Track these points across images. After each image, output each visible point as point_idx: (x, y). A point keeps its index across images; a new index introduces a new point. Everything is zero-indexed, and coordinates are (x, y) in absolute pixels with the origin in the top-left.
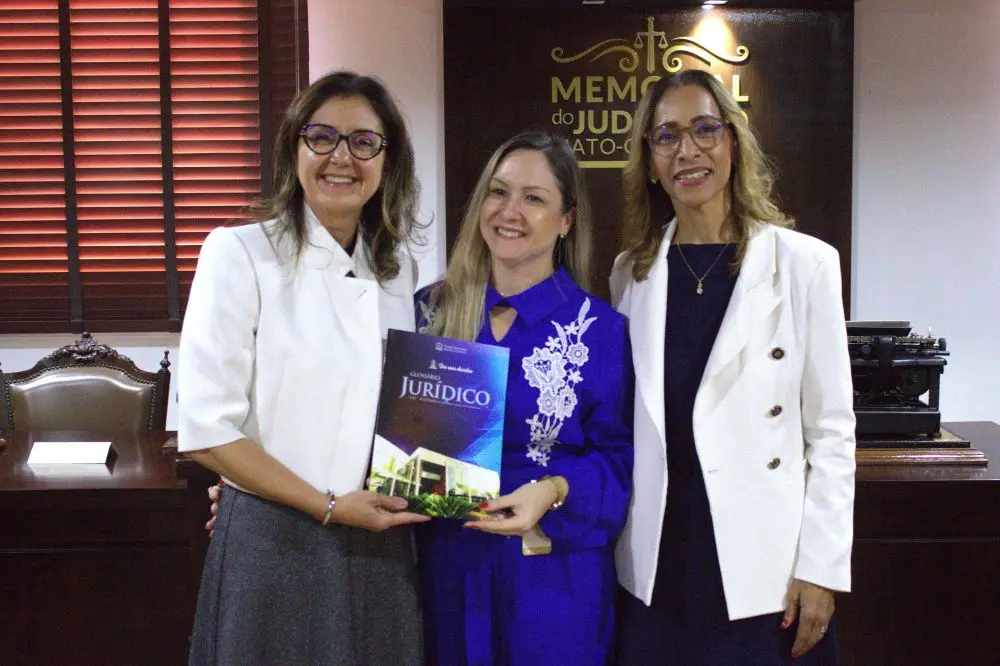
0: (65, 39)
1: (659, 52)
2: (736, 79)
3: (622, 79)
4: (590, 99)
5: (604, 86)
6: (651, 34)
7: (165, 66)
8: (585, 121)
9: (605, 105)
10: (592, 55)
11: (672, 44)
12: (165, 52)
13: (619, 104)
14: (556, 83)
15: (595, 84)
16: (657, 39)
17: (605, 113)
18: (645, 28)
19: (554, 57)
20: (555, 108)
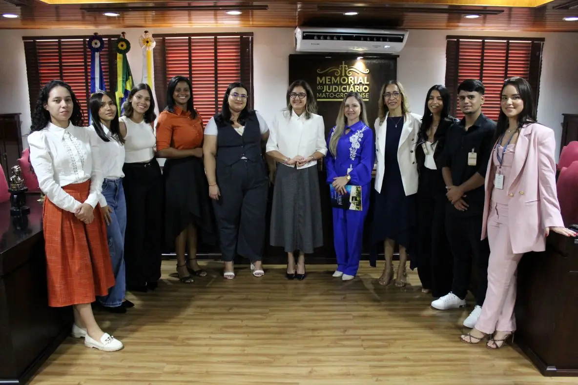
0: (190, 67)
1: (346, 71)
2: (366, 78)
3: (336, 77)
4: (327, 83)
5: (331, 79)
6: (344, 66)
7: (216, 74)
8: (326, 88)
9: (331, 84)
10: (328, 71)
11: (349, 68)
12: (216, 70)
13: (335, 84)
14: (318, 78)
15: (329, 79)
16: (345, 67)
17: (331, 86)
18: (342, 64)
19: (318, 71)
20: (318, 85)
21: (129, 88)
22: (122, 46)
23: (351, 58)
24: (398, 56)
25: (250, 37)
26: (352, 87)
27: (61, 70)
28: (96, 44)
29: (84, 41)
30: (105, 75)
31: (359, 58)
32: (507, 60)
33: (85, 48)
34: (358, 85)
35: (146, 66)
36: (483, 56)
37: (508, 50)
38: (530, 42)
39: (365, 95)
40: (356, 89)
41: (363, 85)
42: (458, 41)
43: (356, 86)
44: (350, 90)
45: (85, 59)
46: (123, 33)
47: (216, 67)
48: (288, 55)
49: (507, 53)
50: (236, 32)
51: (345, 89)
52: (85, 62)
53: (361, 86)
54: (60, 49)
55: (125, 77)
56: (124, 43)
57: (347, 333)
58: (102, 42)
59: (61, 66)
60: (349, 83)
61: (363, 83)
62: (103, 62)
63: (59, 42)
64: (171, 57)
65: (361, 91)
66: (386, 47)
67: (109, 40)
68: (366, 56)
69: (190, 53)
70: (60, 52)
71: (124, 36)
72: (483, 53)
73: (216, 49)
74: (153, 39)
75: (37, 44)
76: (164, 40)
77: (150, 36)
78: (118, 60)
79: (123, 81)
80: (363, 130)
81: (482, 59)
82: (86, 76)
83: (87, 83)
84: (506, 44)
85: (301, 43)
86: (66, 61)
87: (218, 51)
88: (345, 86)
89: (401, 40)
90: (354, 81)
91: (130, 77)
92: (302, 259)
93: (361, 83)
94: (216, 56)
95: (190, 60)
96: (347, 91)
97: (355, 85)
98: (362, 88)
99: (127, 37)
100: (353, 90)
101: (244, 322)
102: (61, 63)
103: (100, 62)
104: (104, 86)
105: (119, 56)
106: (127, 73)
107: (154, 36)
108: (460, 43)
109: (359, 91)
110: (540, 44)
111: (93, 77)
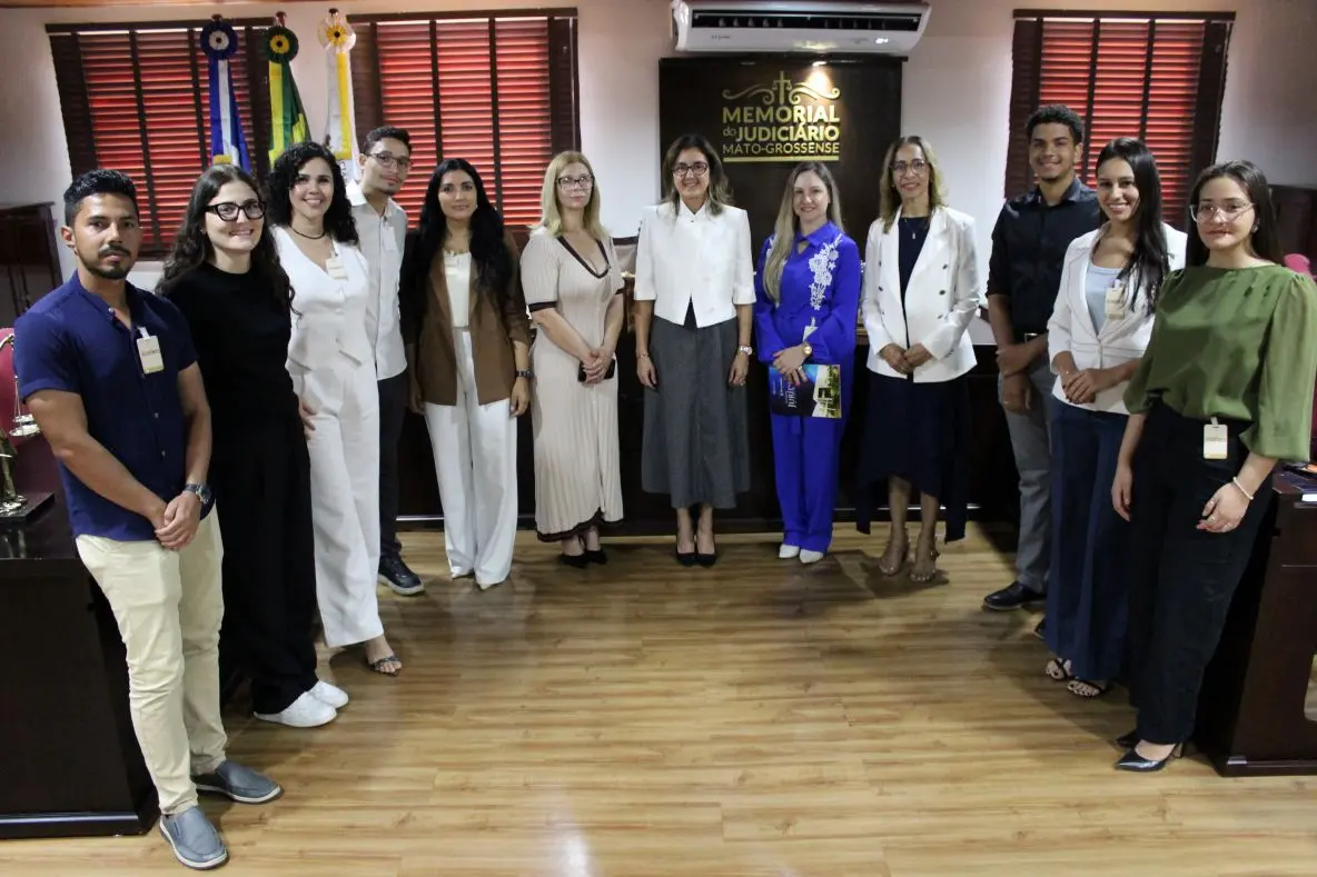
0: (436, 89)
1: (787, 93)
2: (832, 108)
3: (765, 109)
4: (746, 120)
5: (754, 112)
6: (782, 81)
7: (495, 104)
8: (743, 133)
9: (754, 124)
10: (748, 94)
11: (794, 87)
12: (495, 96)
13: (763, 123)
14: (726, 111)
16: (786, 85)
17: (755, 129)
18: (779, 78)
19: (725, 96)
20: (725, 126)
22: (278, 45)
23: (798, 64)
24: (906, 59)
25: (571, 19)
26: (801, 128)
27: (140, 100)
28: (219, 40)
29: (191, 33)
30: (242, 112)
31: (816, 64)
32: (1149, 64)
33: (192, 50)
34: (815, 124)
35: (335, 90)
36: (1094, 56)
37: (1151, 40)
38: (1202, 21)
39: (831, 146)
40: (810, 134)
41: (827, 124)
42: (1040, 22)
43: (810, 128)
44: (798, 136)
45: (195, 74)
46: (281, 15)
47: (494, 88)
48: (657, 59)
49: (1150, 49)
50: (539, 7)
51: (785, 133)
52: (196, 82)
53: (822, 127)
54: (134, 52)
55: (289, 116)
56: (283, 39)
57: (811, 691)
58: (232, 36)
59: (139, 92)
60: (796, 120)
61: (826, 120)
62: (236, 80)
63: (132, 35)
64: (391, 67)
65: (822, 138)
66: (880, 41)
67: (248, 30)
68: (831, 59)
69: (434, 58)
70: (135, 60)
71: (282, 21)
72: (1095, 48)
73: (493, 48)
74: (349, 25)
75: (81, 41)
76: (374, 27)
77: (341, 20)
78: (271, 78)
79: (285, 124)
80: (836, 242)
81: (1093, 64)
82: (199, 113)
83: (201, 129)
84: (1147, 29)
85: (689, 34)
86: (151, 81)
87: (499, 52)
88: (786, 128)
89: (913, 27)
90: (806, 116)
91: (301, 116)
92: (706, 520)
93: (821, 121)
94: (493, 64)
95: (435, 74)
96: (791, 139)
97: (809, 124)
98: (823, 132)
99: (289, 25)
100: (804, 136)
102: (138, 84)
103: (231, 81)
104: (241, 136)
105: (274, 67)
106: (294, 107)
107: (351, 19)
108: (1045, 27)
109: (816, 139)
110: (1225, 25)
111: (216, 117)
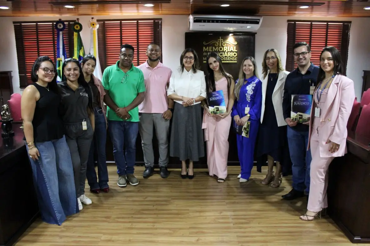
1: (222, 43)
2: (235, 47)
3: (215, 47)
4: (210, 51)
5: (212, 48)
7: (138, 45)
9: (212, 52)
10: (211, 43)
11: (224, 41)
12: (138, 43)
13: (215, 51)
14: (204, 48)
15: (211, 48)
16: (222, 41)
18: (219, 39)
19: (204, 43)
20: (204, 52)
21: (81, 55)
22: (77, 27)
23: (225, 34)
24: (256, 33)
25: (160, 21)
26: (226, 53)
27: (38, 43)
28: (60, 26)
29: (53, 24)
30: (66, 46)
31: (231, 35)
32: (327, 36)
33: (53, 29)
34: (230, 52)
35: (92, 41)
36: (311, 33)
37: (327, 29)
38: (342, 24)
39: (235, 58)
40: (229, 55)
41: (233, 52)
42: (295, 23)
43: (229, 53)
44: (225, 55)
45: (53, 36)
46: (78, 19)
48: (185, 33)
49: (327, 31)
50: (151, 18)
51: (221, 55)
52: (54, 38)
53: (232, 53)
54: (37, 29)
55: (79, 47)
56: (78, 26)
57: (222, 214)
58: (64, 25)
59: (38, 41)
60: (224, 51)
61: (233, 51)
62: (65, 37)
63: (37, 25)
64: (109, 34)
65: (232, 56)
66: (248, 27)
67: (69, 24)
68: (235, 33)
69: (121, 32)
70: (37, 32)
71: (78, 21)
72: (311, 31)
74: (97, 22)
75: (22, 26)
76: (104, 23)
77: (95, 21)
78: (74, 36)
79: (78, 50)
80: (256, 82)
81: (311, 35)
82: (54, 47)
83: (54, 51)
84: (326, 26)
85: (193, 25)
86: (41, 37)
87: (139, 30)
88: (222, 53)
89: (258, 23)
90: (227, 49)
91: (82, 47)
92: (191, 165)
93: (232, 51)
94: (138, 34)
95: (121, 36)
96: (223, 56)
97: (228, 52)
98: (232, 54)
99: (80, 22)
100: (227, 55)
101: (155, 206)
102: (37, 38)
103: (63, 38)
104: (65, 53)
105: (75, 34)
106: (81, 45)
107: (98, 21)
108: (296, 25)
110: (348, 25)
111: (58, 47)
